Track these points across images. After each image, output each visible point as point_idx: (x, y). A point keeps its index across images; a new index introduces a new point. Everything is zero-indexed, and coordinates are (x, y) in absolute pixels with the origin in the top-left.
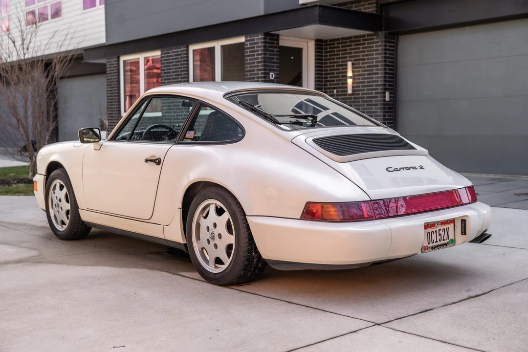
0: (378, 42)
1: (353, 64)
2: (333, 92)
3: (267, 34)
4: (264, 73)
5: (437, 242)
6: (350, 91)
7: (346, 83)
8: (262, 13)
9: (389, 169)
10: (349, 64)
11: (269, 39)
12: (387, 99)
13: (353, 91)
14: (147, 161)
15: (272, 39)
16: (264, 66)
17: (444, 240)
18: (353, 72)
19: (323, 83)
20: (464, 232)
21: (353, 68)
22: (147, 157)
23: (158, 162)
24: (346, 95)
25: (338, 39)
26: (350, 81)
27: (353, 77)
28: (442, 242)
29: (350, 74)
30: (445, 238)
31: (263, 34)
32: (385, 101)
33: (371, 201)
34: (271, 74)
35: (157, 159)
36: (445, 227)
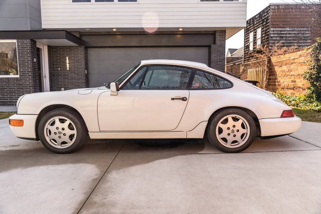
0: (81, 50)
1: (69, 58)
2: (58, 69)
3: (32, 40)
4: (32, 59)
6: (68, 69)
7: (66, 66)
8: (29, 29)
10: (67, 58)
11: (33, 43)
12: (86, 73)
13: (69, 69)
14: (173, 99)
15: (34, 43)
16: (32, 55)
18: (69, 61)
19: (52, 65)
21: (69, 60)
22: (173, 97)
24: (65, 71)
25: (60, 47)
26: (68, 65)
27: (69, 63)
29: (68, 62)
31: (30, 40)
32: (85, 74)
34: (35, 59)
35: (184, 98)
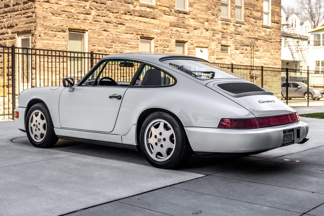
5: (286, 141)
9: (260, 102)
14: (110, 97)
17: (290, 140)
20: (298, 136)
22: (111, 95)
23: (120, 98)
28: (289, 141)
30: (290, 139)
33: (256, 118)
35: (119, 96)
36: (290, 133)
